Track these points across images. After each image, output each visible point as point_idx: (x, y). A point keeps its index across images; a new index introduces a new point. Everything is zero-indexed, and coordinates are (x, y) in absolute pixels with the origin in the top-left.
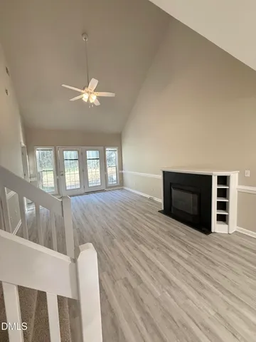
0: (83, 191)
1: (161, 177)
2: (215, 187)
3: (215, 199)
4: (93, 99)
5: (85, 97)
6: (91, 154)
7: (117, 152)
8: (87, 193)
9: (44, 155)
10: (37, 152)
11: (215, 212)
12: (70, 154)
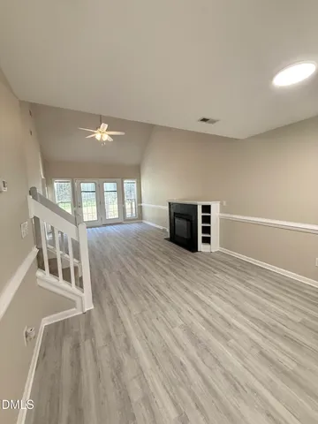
0: (100, 223)
1: (167, 208)
2: (200, 214)
3: (200, 225)
4: (106, 137)
5: (98, 136)
6: (109, 186)
7: (135, 185)
8: (105, 225)
9: (61, 187)
10: (55, 184)
11: (200, 235)
12: (87, 186)
